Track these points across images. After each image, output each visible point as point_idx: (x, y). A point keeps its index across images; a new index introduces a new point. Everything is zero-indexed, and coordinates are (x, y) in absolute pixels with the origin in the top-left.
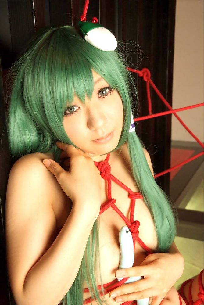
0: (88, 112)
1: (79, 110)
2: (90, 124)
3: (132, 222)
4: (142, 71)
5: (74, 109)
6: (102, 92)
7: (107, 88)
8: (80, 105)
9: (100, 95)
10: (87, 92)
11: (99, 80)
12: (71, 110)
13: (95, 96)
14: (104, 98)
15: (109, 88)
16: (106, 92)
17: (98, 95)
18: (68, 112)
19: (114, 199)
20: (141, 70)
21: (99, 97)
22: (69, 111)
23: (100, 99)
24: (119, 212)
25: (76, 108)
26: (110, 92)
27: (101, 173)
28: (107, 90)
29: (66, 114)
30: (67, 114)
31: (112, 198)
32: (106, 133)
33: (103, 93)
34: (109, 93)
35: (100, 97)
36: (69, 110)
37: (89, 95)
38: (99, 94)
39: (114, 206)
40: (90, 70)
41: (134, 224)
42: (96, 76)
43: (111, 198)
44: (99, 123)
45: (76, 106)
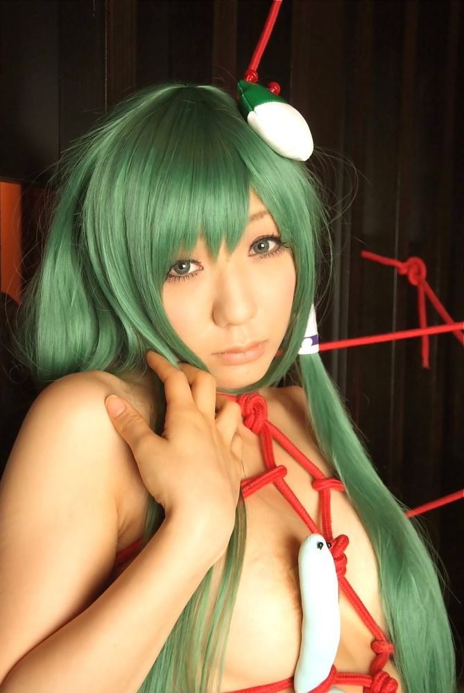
1: (202, 272)
5: (188, 268)
6: (259, 246)
7: (272, 238)
8: (204, 262)
9: (253, 252)
10: (228, 235)
11: (260, 215)
12: (182, 268)
13: (243, 249)
14: (261, 260)
15: (278, 241)
16: (268, 246)
17: (250, 250)
18: (173, 272)
19: (281, 466)
21: (250, 256)
22: (175, 270)
23: (251, 258)
25: (193, 267)
27: (245, 419)
28: (272, 245)
29: (168, 276)
30: (171, 276)
32: (249, 341)
35: (253, 255)
37: (231, 245)
38: (253, 249)
39: (282, 484)
42: (255, 206)
45: (194, 262)
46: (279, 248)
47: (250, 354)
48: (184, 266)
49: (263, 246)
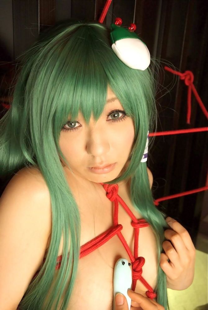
0: (90, 134)
1: (81, 128)
2: (88, 147)
5: (75, 125)
7: (120, 111)
9: (110, 118)
10: (94, 112)
11: (113, 100)
12: (72, 125)
13: (103, 117)
14: (113, 123)
16: (118, 115)
17: (108, 117)
18: (67, 126)
21: (108, 120)
23: (108, 122)
25: (77, 125)
28: (121, 115)
29: (63, 128)
30: (65, 129)
32: (104, 164)
33: (114, 116)
34: (121, 118)
35: (110, 120)
36: (69, 125)
37: (97, 115)
38: (110, 116)
40: (105, 87)
42: (110, 95)
44: (99, 150)
45: (78, 122)
46: (124, 117)
48: (73, 124)
49: (116, 115)
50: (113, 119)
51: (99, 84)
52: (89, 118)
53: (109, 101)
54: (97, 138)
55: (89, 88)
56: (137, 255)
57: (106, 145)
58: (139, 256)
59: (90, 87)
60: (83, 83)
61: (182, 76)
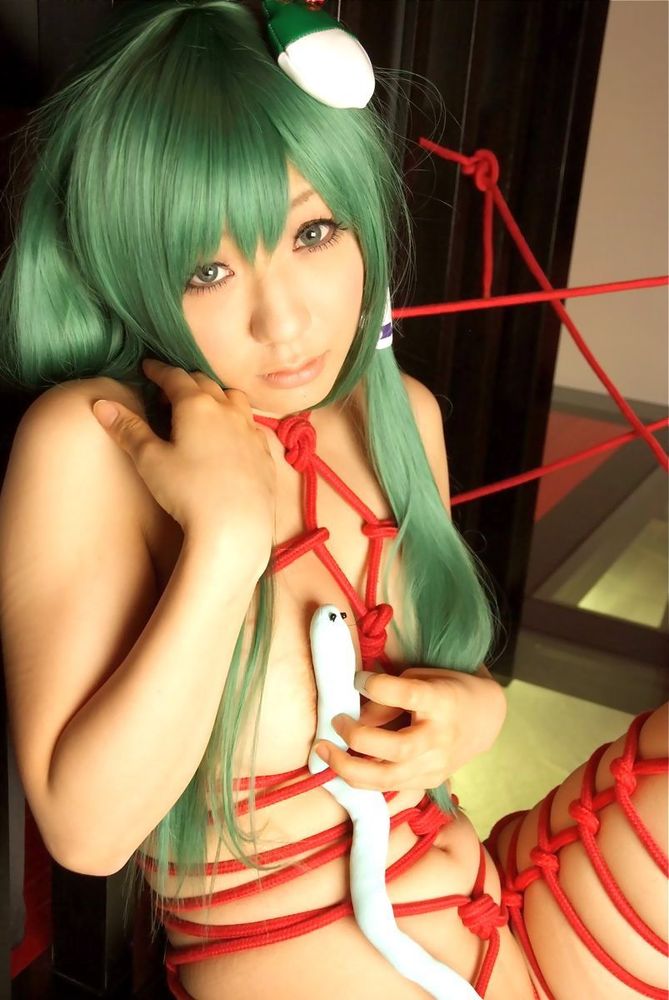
0: (258, 292)
1: (234, 278)
2: (257, 325)
3: (371, 606)
4: (474, 159)
5: (216, 275)
6: (307, 233)
7: (323, 222)
8: (236, 264)
9: (300, 243)
10: (264, 232)
11: (304, 197)
12: (207, 274)
13: (286, 243)
14: (313, 254)
15: (332, 224)
16: (319, 234)
17: (295, 243)
18: (196, 280)
19: (324, 529)
20: (469, 153)
21: (296, 250)
22: (200, 278)
23: (297, 254)
24: (334, 570)
25: (222, 273)
26: (332, 236)
27: (287, 451)
28: (325, 230)
29: (189, 286)
30: (193, 287)
31: (319, 526)
32: (302, 361)
33: (309, 237)
34: (327, 240)
35: (300, 248)
36: (201, 275)
37: (271, 239)
38: (299, 240)
39: (322, 550)
40: (283, 165)
41: (375, 612)
42: (296, 185)
43: (315, 525)
44: (286, 327)
45: (222, 265)
46: (334, 234)
47: (306, 374)
48: (211, 273)
49: (313, 234)
50: (308, 246)
51: (266, 161)
52: (255, 250)
53: (298, 201)
54: (278, 300)
55: (243, 175)
56: (374, 600)
57: (302, 312)
58: (379, 601)
59: (247, 172)
60: (228, 164)
61: (466, 164)
